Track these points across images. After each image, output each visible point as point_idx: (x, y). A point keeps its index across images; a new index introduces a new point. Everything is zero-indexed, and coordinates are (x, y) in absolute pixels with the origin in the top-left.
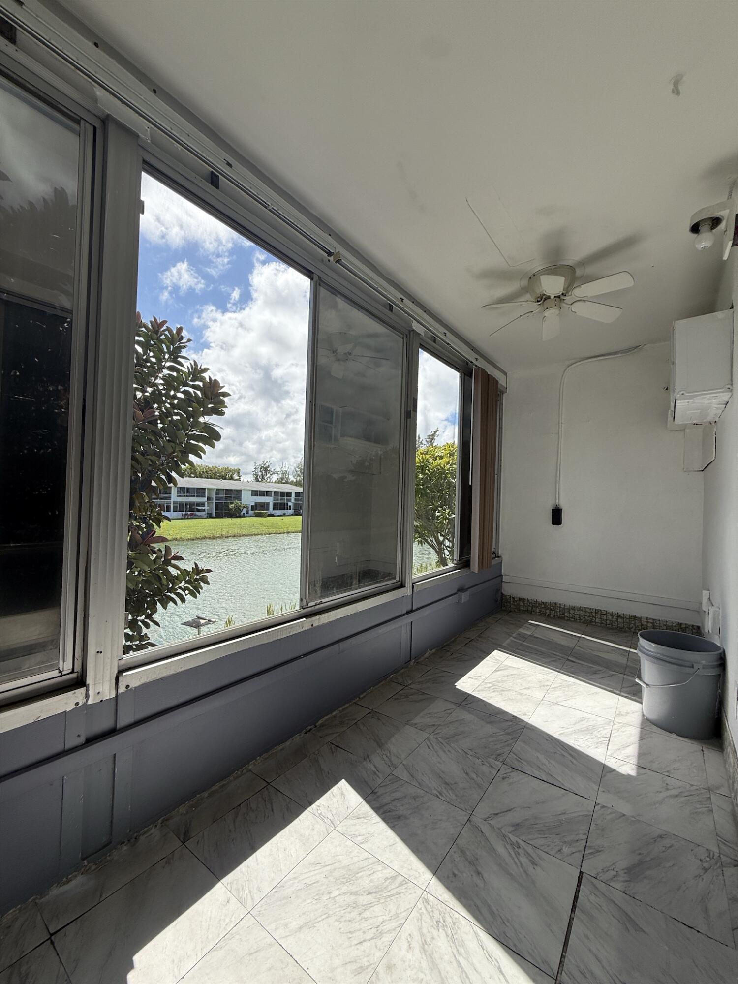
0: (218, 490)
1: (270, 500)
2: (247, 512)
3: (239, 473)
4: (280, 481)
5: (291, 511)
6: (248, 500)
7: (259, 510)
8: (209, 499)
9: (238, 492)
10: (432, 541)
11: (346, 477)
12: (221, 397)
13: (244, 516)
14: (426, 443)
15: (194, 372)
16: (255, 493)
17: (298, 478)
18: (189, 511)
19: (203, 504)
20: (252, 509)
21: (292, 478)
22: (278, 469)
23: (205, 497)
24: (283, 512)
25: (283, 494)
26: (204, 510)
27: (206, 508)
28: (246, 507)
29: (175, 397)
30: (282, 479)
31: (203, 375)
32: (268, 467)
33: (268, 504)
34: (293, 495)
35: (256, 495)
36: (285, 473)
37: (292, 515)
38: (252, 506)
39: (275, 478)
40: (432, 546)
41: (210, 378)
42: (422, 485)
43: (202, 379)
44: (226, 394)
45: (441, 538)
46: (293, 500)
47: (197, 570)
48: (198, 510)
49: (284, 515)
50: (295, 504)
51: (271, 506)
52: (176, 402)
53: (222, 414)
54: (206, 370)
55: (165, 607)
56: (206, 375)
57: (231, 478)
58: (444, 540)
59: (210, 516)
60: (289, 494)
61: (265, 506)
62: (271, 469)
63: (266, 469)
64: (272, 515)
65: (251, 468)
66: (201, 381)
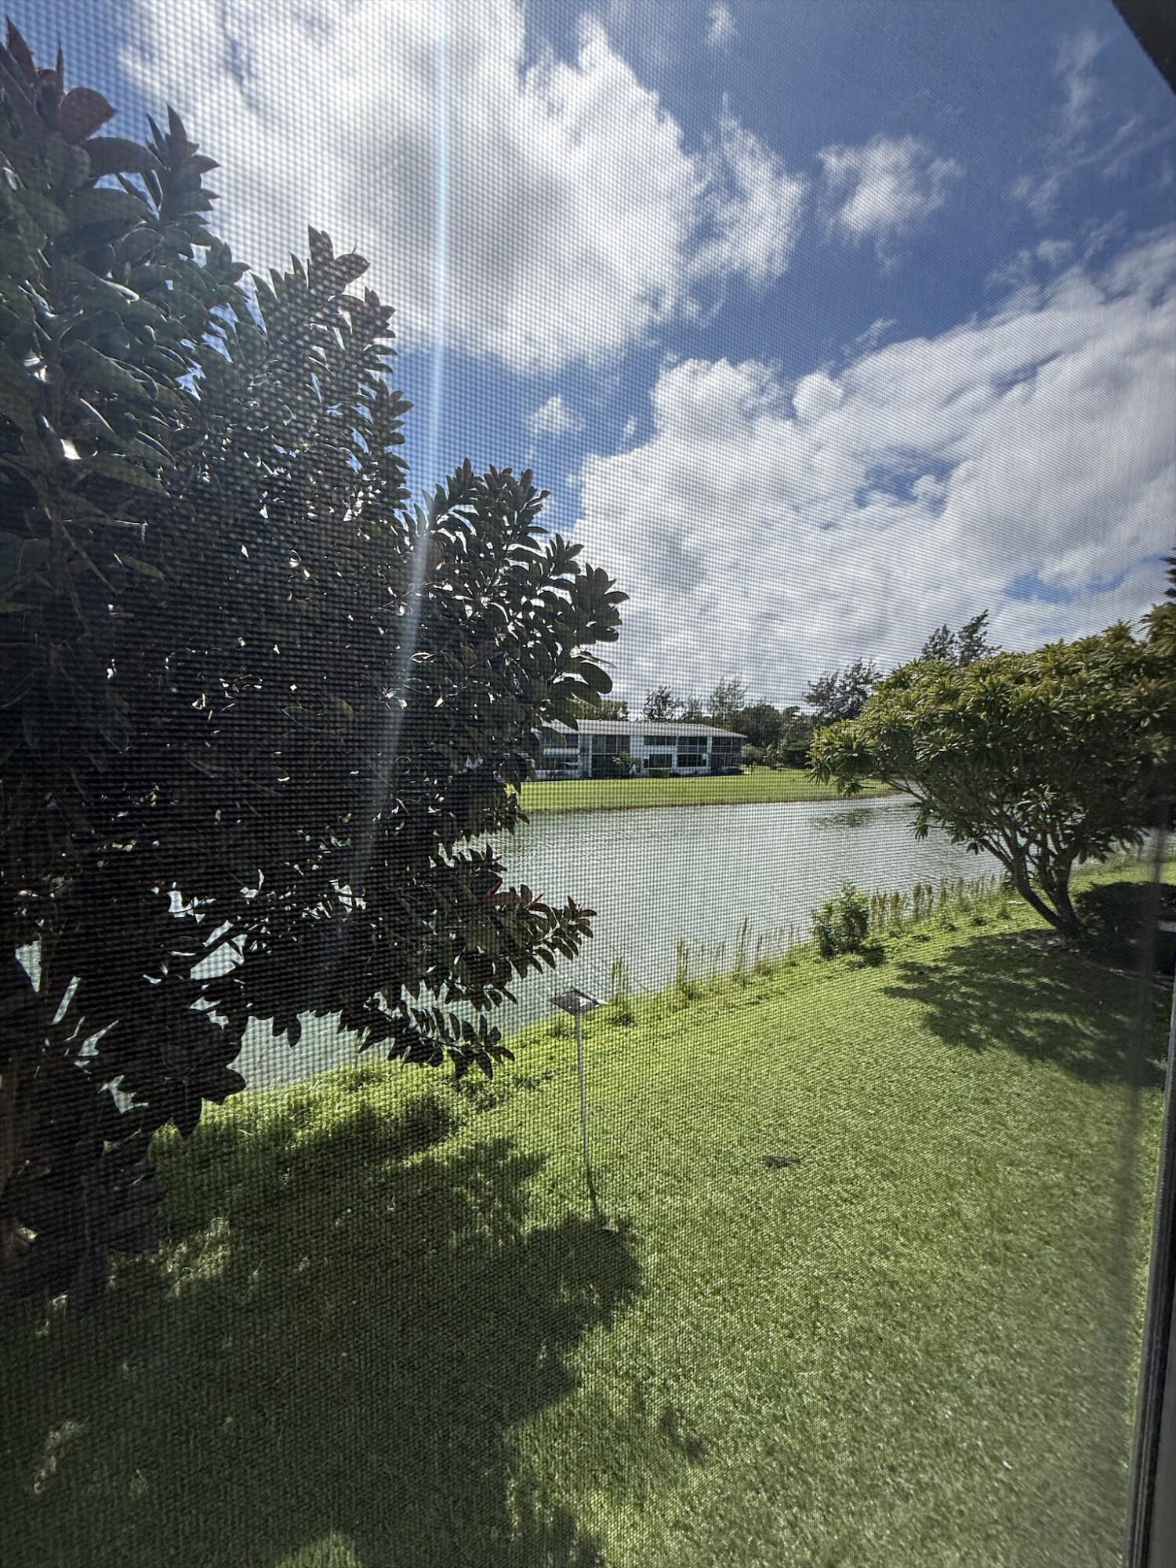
0: (596, 736)
1: (672, 750)
2: (639, 770)
3: (625, 708)
4: (687, 719)
5: (706, 768)
6: (639, 751)
7: (657, 767)
8: (583, 750)
9: (625, 739)
10: (997, 843)
11: (797, 708)
12: (611, 605)
13: (633, 776)
14: (959, 640)
15: (558, 557)
16: (650, 740)
17: (717, 712)
18: (559, 769)
19: (574, 758)
20: (646, 766)
21: (706, 713)
22: (684, 698)
23: (576, 747)
24: (692, 769)
25: (693, 740)
26: (576, 767)
27: (579, 763)
28: (637, 762)
29: (528, 607)
30: (691, 713)
31: (573, 559)
32: (668, 696)
33: (669, 757)
34: (710, 742)
35: (651, 743)
36: (694, 705)
37: (707, 775)
38: (646, 761)
39: (679, 713)
40: (999, 854)
41: (588, 567)
42: (992, 740)
43: (574, 568)
44: (620, 597)
45: (1022, 841)
46: (709, 751)
47: (572, 911)
48: (568, 767)
49: (695, 774)
50: (713, 757)
51: (675, 762)
52: (532, 614)
53: (612, 637)
54: (578, 548)
55: (523, 974)
56: (579, 559)
57: (615, 718)
58: (1028, 844)
59: (585, 776)
60: (703, 740)
61: (665, 760)
62: (673, 698)
63: (663, 700)
64: (676, 775)
65: (642, 698)
66: (571, 572)
